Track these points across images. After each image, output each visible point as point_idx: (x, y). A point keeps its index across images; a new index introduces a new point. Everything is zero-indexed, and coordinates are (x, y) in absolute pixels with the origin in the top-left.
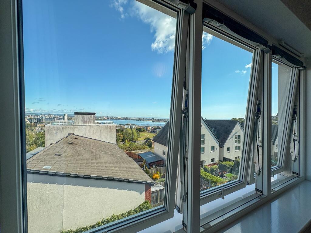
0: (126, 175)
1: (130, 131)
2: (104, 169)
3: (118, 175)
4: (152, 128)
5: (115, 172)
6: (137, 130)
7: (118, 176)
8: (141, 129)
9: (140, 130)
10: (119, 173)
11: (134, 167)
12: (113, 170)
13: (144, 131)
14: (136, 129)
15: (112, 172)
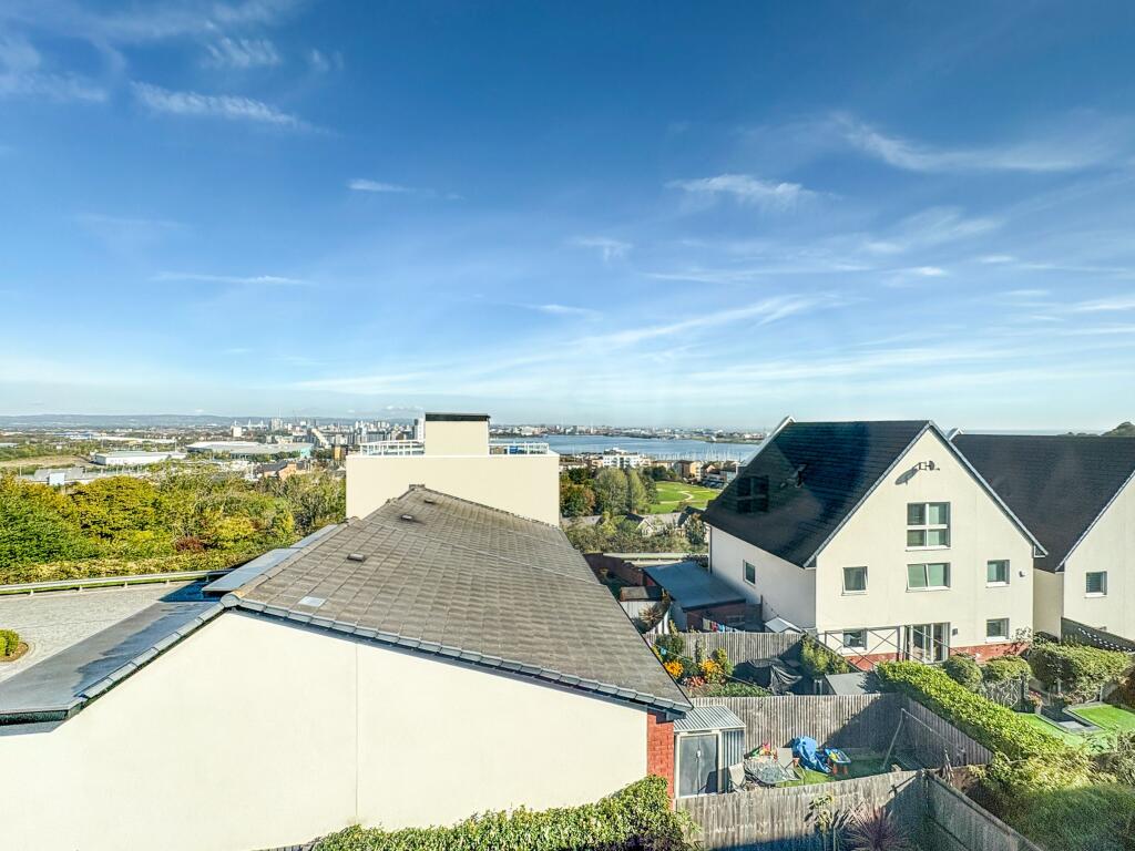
0: (573, 658)
1: (621, 478)
2: (493, 623)
3: (543, 654)
4: (705, 467)
5: (533, 640)
6: (646, 472)
7: (541, 657)
8: (662, 468)
9: (655, 474)
10: (544, 647)
11: (611, 625)
12: (526, 632)
13: (672, 479)
14: (642, 470)
15: (522, 638)
